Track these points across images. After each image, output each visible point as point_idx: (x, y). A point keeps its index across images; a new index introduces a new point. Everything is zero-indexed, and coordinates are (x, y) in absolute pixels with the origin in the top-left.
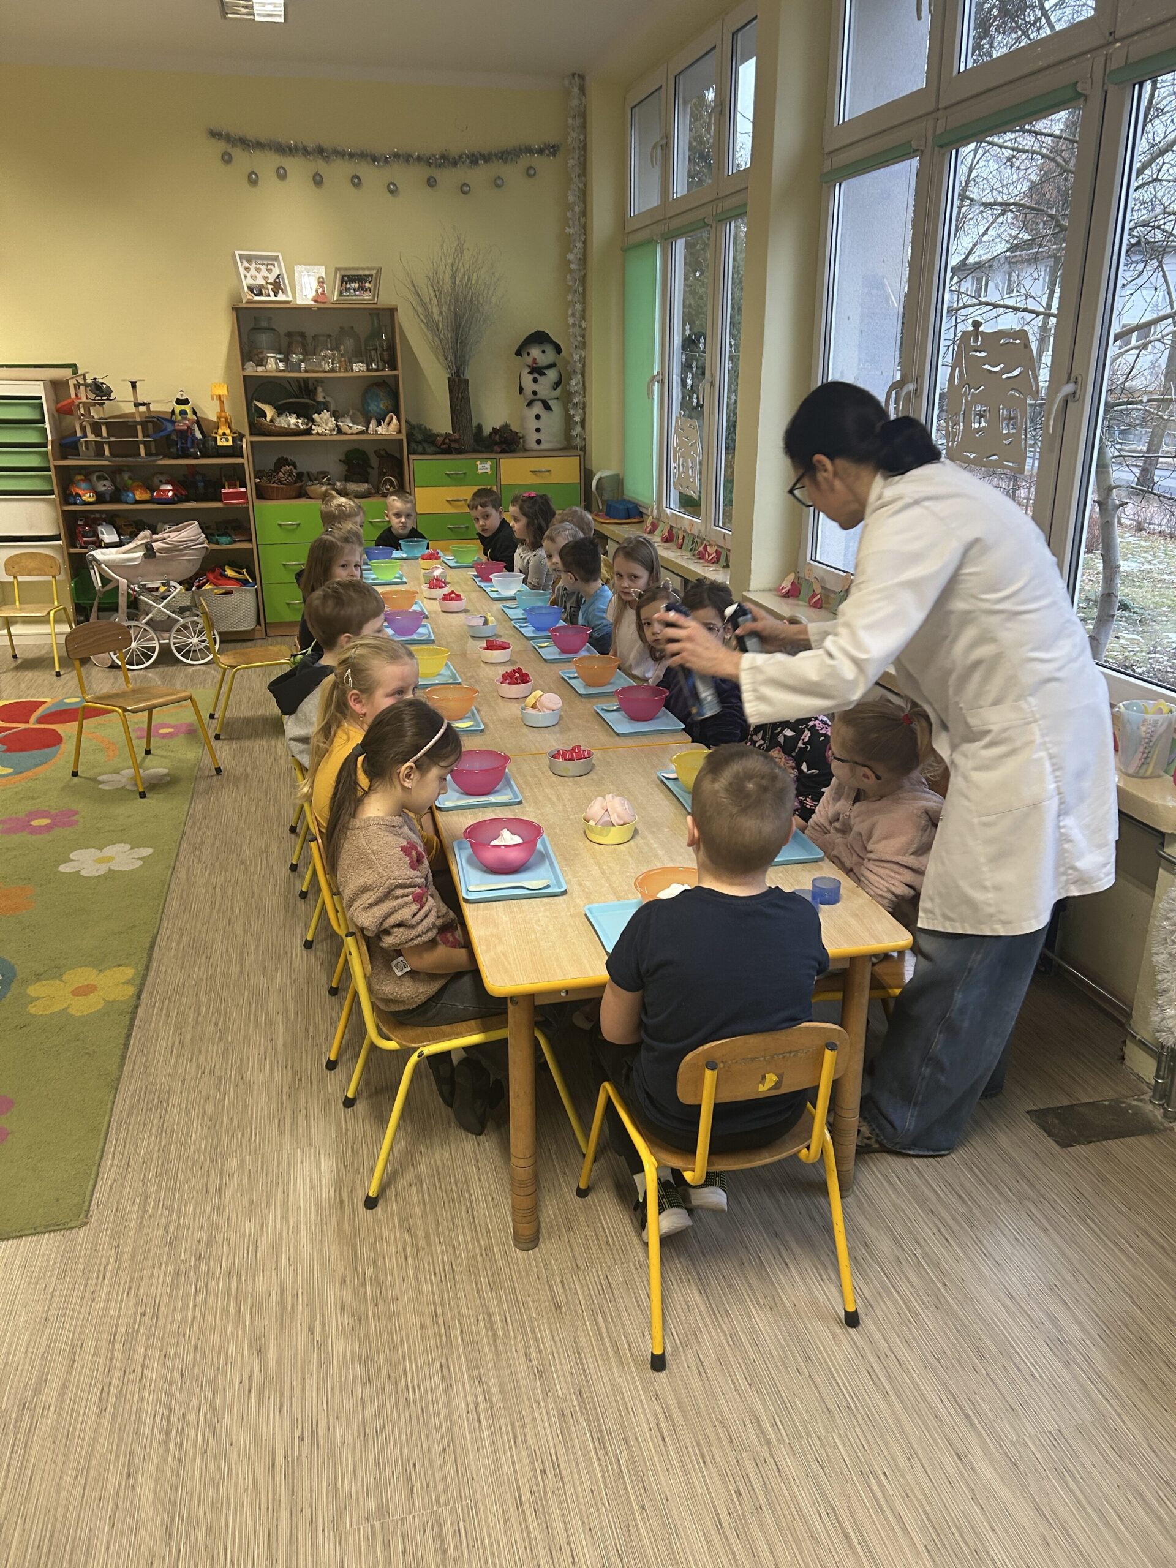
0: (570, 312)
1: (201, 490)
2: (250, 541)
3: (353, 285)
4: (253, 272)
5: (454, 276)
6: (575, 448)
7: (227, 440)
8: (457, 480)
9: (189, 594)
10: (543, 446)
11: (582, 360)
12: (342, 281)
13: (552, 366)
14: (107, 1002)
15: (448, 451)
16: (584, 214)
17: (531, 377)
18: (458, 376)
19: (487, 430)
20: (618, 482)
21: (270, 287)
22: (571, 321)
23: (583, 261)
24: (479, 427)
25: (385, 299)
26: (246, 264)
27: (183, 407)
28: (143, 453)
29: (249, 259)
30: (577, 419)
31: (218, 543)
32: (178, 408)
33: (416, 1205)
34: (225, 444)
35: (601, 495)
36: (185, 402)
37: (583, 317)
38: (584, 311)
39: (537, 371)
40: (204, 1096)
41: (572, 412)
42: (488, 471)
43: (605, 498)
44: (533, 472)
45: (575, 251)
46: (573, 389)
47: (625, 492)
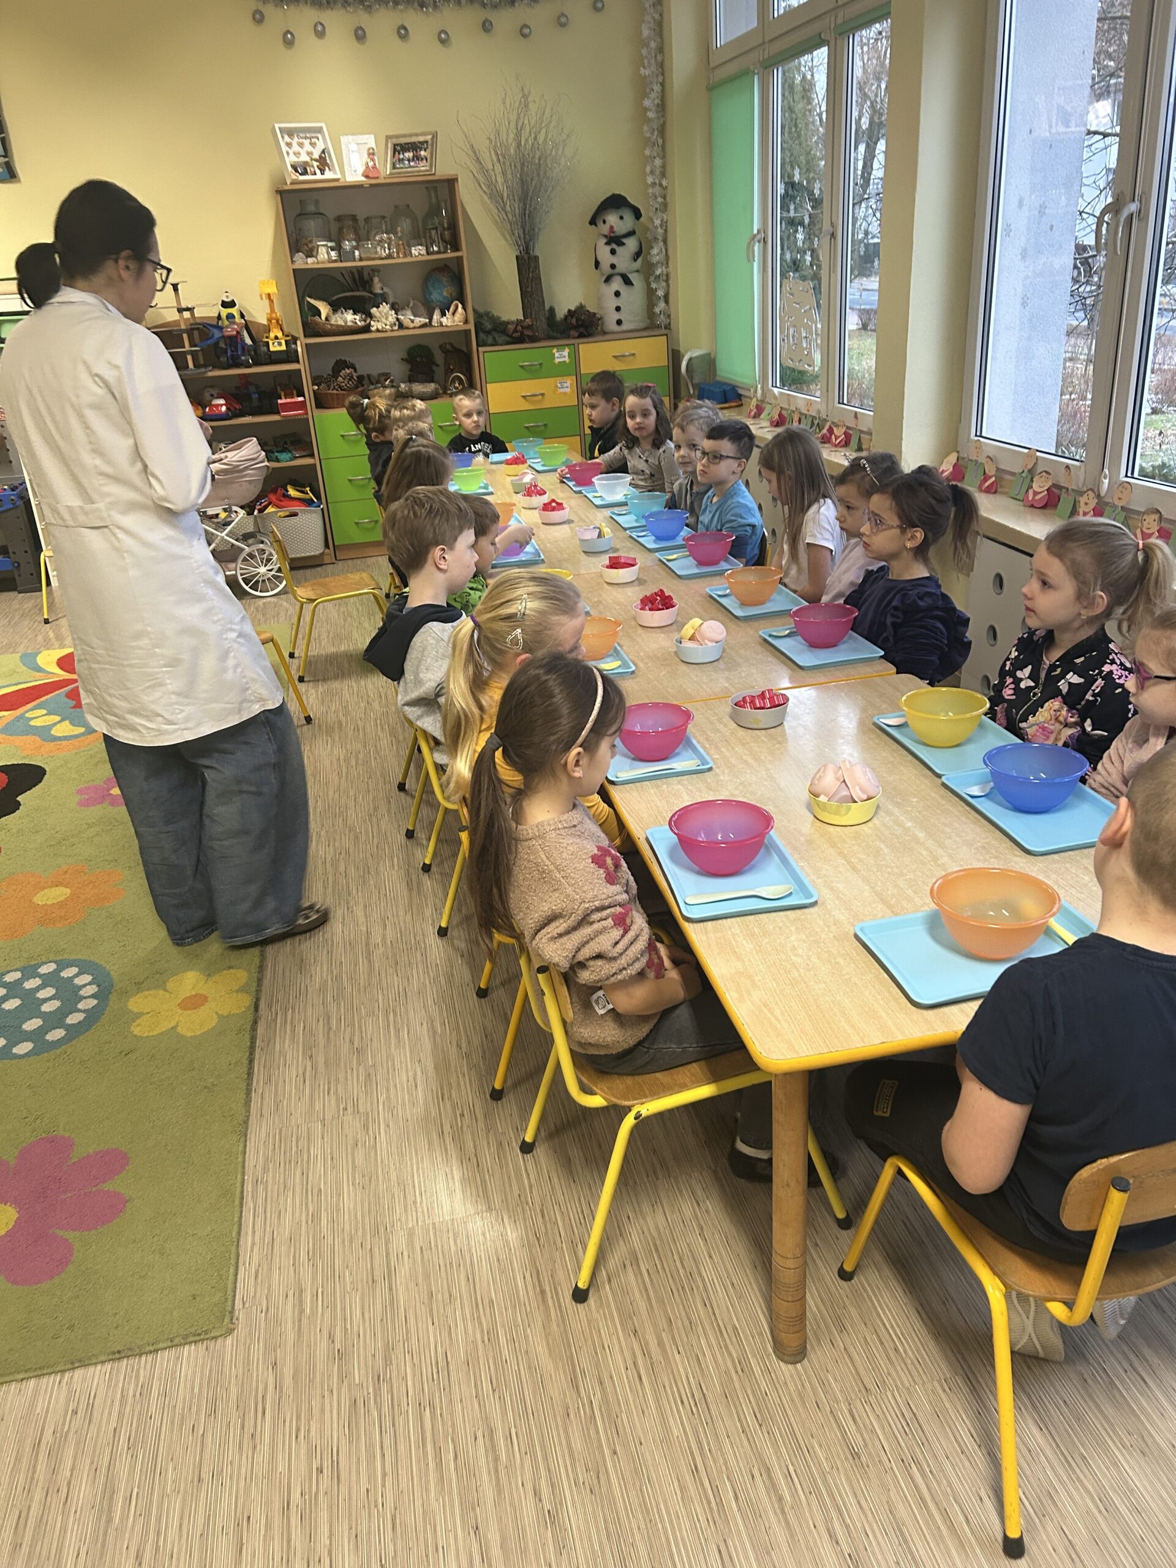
0: (648, 169)
1: (256, 403)
2: (312, 455)
3: (407, 155)
4: (296, 148)
5: (518, 134)
6: (659, 327)
7: (280, 344)
8: (533, 372)
9: (251, 519)
10: (624, 327)
11: (664, 225)
12: (395, 150)
13: (631, 233)
14: (221, 1017)
15: (520, 340)
16: (661, 50)
17: (608, 248)
18: (527, 252)
19: (561, 313)
20: (710, 362)
21: (315, 164)
22: (650, 180)
23: (662, 107)
24: (552, 310)
25: (443, 169)
26: (287, 139)
27: (229, 310)
28: (191, 365)
29: (290, 133)
30: (660, 293)
31: (278, 460)
32: (225, 312)
33: (637, 1294)
34: (278, 348)
35: (691, 378)
36: (232, 304)
37: (663, 175)
38: (664, 166)
39: (615, 240)
40: (351, 1142)
41: (654, 286)
42: (567, 359)
43: (696, 380)
44: (615, 357)
45: (653, 95)
46: (655, 260)
47: (718, 373)
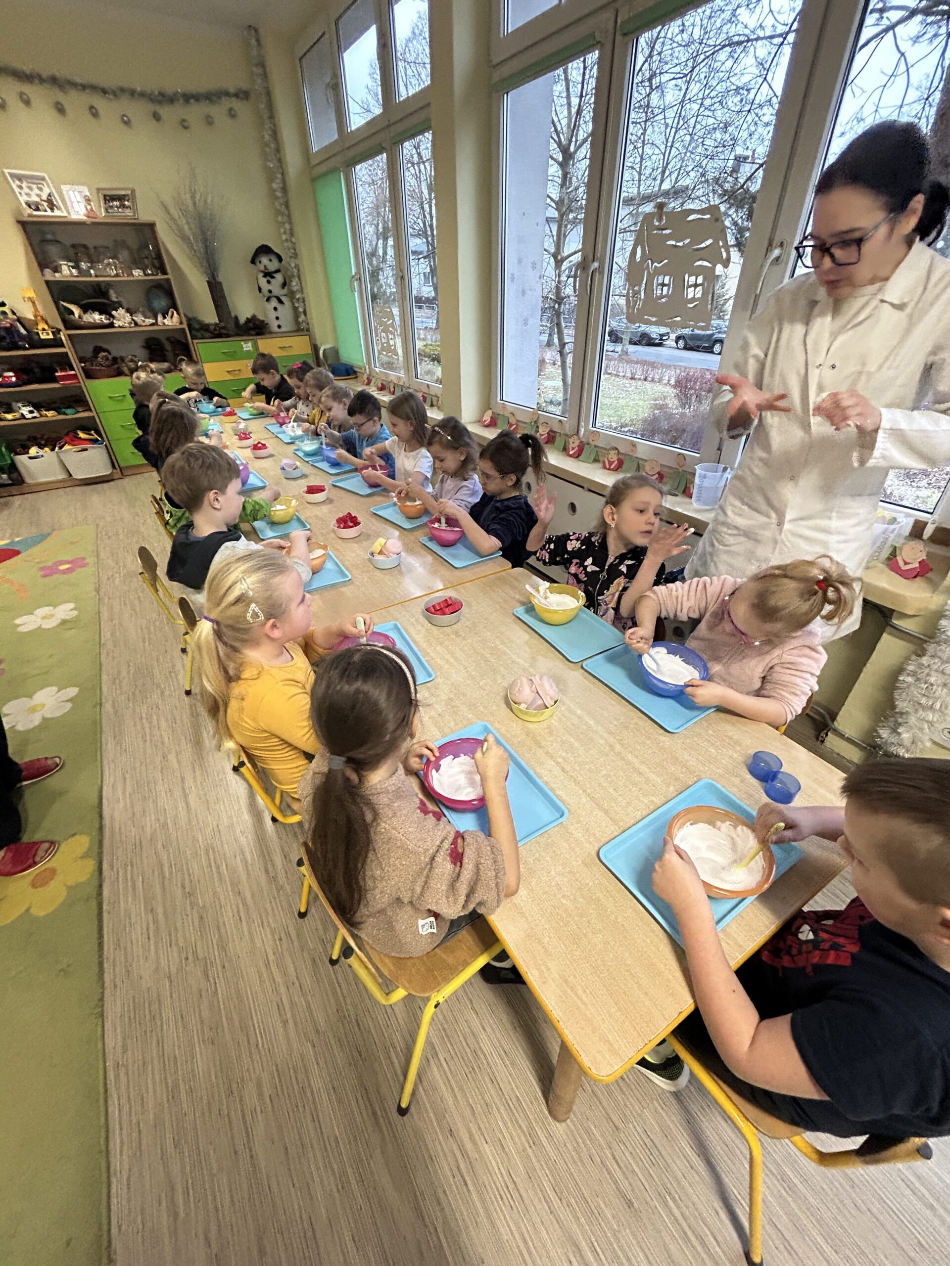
0: (282, 230)
2: (90, 410)
3: (115, 203)
4: (26, 190)
5: (193, 197)
6: (303, 330)
7: (48, 334)
8: (231, 356)
10: (283, 329)
11: (297, 266)
12: (105, 199)
13: (278, 271)
14: (70, 888)
15: (219, 336)
16: (278, 150)
17: (265, 280)
18: (214, 279)
19: (242, 320)
20: (335, 352)
21: (45, 203)
22: (284, 237)
23: (284, 189)
24: (236, 318)
25: (144, 216)
26: (18, 182)
27: (2, 309)
29: (20, 178)
30: (301, 310)
31: (66, 414)
34: (47, 337)
36: (3, 304)
37: (292, 234)
38: (291, 229)
39: (269, 275)
41: (296, 305)
42: (251, 348)
43: (329, 362)
44: (281, 348)
45: (278, 181)
46: (295, 289)
47: (341, 358)
